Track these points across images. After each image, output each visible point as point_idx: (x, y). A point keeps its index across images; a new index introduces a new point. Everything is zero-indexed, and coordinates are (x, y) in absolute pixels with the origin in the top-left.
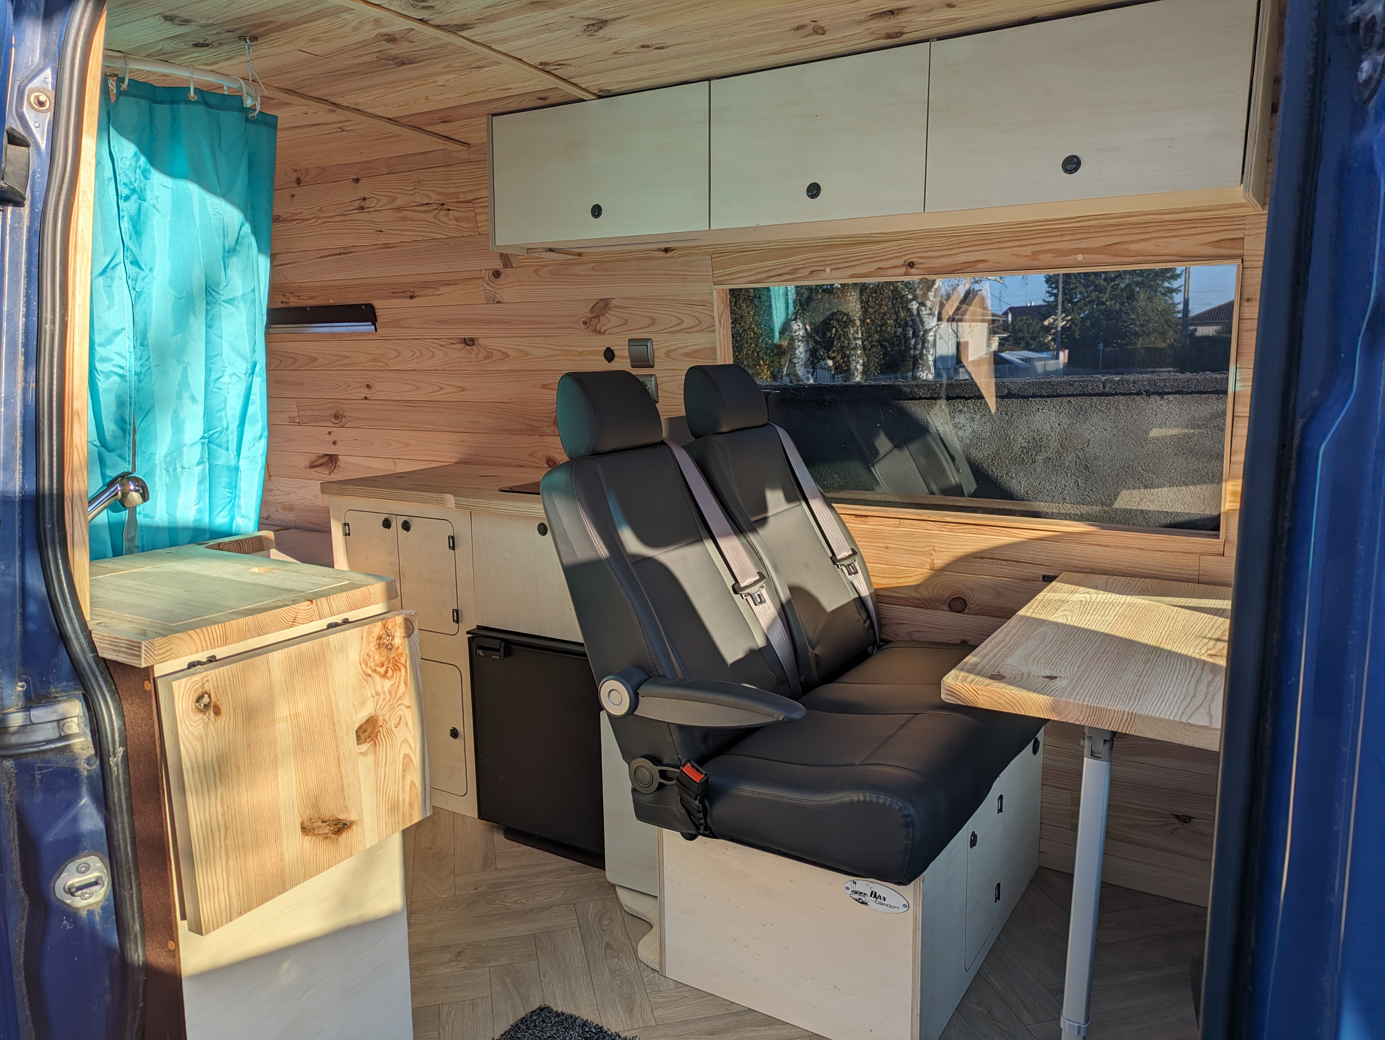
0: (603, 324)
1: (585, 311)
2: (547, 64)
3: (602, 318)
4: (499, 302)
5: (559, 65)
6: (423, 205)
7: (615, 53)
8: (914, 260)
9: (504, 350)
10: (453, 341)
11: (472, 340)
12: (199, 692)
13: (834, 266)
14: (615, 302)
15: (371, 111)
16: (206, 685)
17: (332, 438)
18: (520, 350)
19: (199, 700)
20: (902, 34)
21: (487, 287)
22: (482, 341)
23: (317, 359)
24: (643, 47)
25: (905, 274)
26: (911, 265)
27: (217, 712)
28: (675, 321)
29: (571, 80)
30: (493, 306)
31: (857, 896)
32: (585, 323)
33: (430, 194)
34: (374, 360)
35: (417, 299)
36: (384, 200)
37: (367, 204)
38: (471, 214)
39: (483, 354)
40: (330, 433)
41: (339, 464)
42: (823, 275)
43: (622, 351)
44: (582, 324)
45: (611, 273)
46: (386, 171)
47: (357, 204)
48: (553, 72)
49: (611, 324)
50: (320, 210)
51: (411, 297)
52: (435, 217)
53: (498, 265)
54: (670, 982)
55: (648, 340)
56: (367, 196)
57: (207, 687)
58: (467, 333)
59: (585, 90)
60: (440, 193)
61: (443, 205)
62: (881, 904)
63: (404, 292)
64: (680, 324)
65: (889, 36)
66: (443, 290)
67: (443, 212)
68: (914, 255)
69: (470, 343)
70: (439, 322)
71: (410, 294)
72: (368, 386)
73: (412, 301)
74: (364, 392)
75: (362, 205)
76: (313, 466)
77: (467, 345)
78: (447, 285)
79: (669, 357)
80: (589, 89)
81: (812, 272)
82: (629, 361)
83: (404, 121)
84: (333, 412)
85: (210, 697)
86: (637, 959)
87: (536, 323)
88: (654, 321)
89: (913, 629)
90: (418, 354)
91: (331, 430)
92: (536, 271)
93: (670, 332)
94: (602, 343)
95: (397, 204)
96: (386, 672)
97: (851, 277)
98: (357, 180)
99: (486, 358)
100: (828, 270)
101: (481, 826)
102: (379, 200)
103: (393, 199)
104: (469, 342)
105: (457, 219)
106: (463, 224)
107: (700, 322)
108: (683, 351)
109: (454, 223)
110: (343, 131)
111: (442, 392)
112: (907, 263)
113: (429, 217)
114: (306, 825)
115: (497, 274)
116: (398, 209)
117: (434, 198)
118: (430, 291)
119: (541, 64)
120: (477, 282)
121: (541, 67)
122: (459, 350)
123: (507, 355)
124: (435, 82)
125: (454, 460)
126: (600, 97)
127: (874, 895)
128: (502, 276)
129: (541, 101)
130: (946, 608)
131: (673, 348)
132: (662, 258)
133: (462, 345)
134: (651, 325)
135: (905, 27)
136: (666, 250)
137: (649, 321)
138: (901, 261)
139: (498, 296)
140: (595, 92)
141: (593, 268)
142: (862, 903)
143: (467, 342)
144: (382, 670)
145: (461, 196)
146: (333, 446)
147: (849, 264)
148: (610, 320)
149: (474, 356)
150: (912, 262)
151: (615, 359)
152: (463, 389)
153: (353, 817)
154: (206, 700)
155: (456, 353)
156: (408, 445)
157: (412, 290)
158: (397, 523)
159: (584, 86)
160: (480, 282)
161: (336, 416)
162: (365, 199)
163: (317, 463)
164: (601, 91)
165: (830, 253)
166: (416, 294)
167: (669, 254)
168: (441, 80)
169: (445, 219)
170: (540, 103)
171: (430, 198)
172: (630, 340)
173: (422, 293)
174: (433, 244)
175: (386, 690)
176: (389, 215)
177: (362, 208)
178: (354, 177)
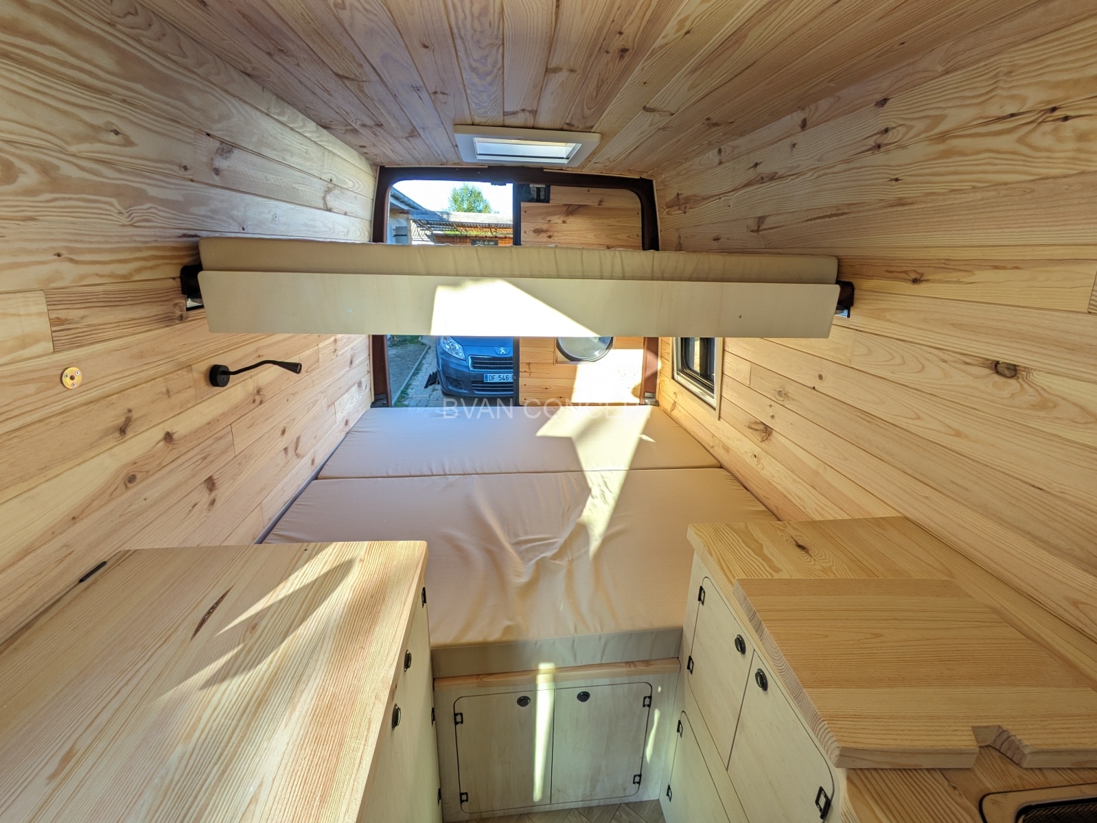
6: (1002, 119)
10: (968, 360)
11: (1014, 368)
17: (772, 411)
22: (1038, 377)
33: (1027, 91)
34: (835, 350)
35: (923, 286)
36: (922, 125)
37: (890, 137)
39: (1029, 397)
40: (771, 406)
41: (771, 437)
47: (871, 142)
51: (915, 281)
52: (1022, 140)
56: (892, 125)
58: (1008, 355)
60: (1057, 86)
63: (906, 272)
66: (980, 276)
67: (1050, 127)
69: (1007, 372)
70: (953, 325)
71: (913, 276)
72: (820, 377)
73: (916, 286)
74: (814, 383)
75: (879, 142)
76: (750, 427)
77: (998, 372)
78: (996, 267)
84: (779, 387)
90: (898, 360)
91: (773, 403)
95: (941, 129)
98: (883, 102)
102: (912, 128)
103: (938, 120)
104: (1005, 370)
105: (1081, 137)
113: (1006, 142)
116: (943, 137)
117: (1035, 97)
118: (954, 276)
122: (976, 377)
133: (987, 371)
143: (1000, 368)
146: (771, 419)
149: (1005, 394)
152: (958, 434)
155: (970, 378)
156: (847, 459)
157: (920, 270)
158: (753, 660)
161: (780, 393)
162: (886, 131)
163: (753, 426)
166: (925, 278)
169: (1046, 141)
173: (938, 277)
174: (993, 193)
176: (921, 150)
177: (879, 146)
178: (879, 97)
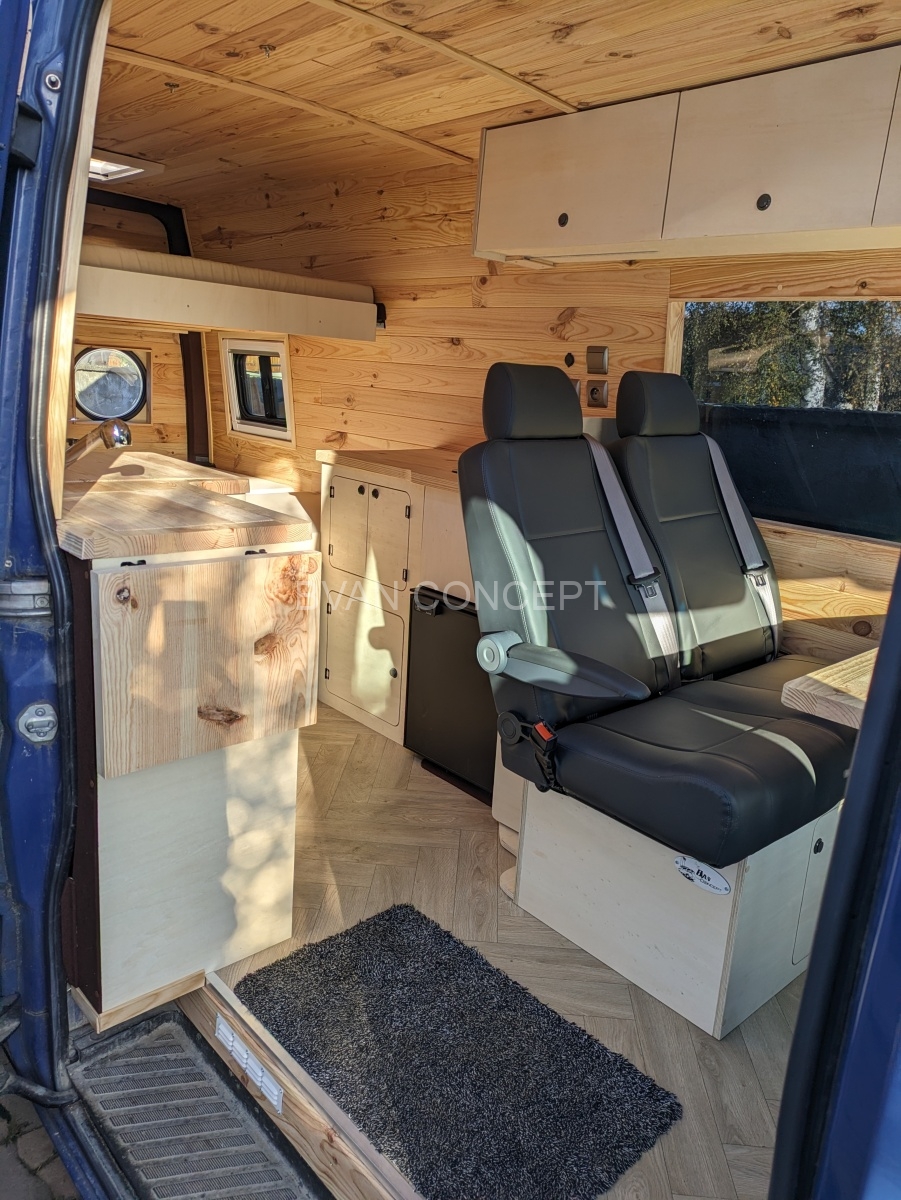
0: (568, 331)
1: (553, 318)
2: (526, 74)
3: (567, 325)
4: (483, 307)
5: (538, 75)
6: (431, 215)
7: (586, 62)
8: (867, 280)
9: (483, 351)
10: (443, 340)
11: (458, 340)
12: (121, 587)
13: (786, 284)
14: (580, 311)
15: (384, 124)
16: (127, 581)
17: (344, 418)
18: (496, 352)
19: (120, 592)
20: (875, 36)
21: (474, 292)
22: (466, 342)
23: (338, 350)
24: (611, 54)
25: (856, 295)
26: (863, 285)
27: (135, 605)
28: (631, 332)
29: (551, 92)
30: (477, 310)
31: (685, 872)
32: (552, 329)
33: (436, 205)
34: (381, 353)
35: (418, 301)
36: (401, 210)
37: (388, 213)
38: (468, 225)
39: (465, 353)
40: (343, 414)
41: (348, 440)
42: (774, 292)
43: (581, 357)
44: (550, 331)
45: (579, 283)
46: (404, 184)
47: (379, 213)
48: (534, 83)
49: (574, 332)
50: (351, 219)
51: (414, 299)
52: (439, 226)
53: (484, 271)
54: (521, 911)
55: (605, 348)
56: (387, 207)
57: (129, 584)
58: (454, 334)
59: (565, 102)
60: (445, 205)
61: (446, 215)
62: (705, 883)
63: (408, 294)
64: (634, 335)
65: (861, 39)
66: (440, 293)
67: (446, 223)
68: (868, 275)
69: (457, 343)
70: (433, 321)
71: (413, 296)
72: (375, 376)
73: (415, 302)
74: (371, 381)
75: (383, 215)
76: (328, 441)
77: (454, 344)
78: (443, 288)
79: (621, 365)
80: (569, 101)
81: (764, 288)
82: (586, 366)
83: (413, 134)
84: (347, 396)
85: (129, 592)
86: (498, 886)
87: (511, 327)
88: (612, 331)
89: (814, 646)
90: (415, 350)
91: (344, 411)
92: (516, 279)
93: (624, 342)
94: (564, 349)
95: (410, 214)
96: (288, 599)
97: (801, 295)
98: (381, 192)
99: (468, 356)
100: (780, 287)
101: (405, 753)
102: (397, 210)
103: (407, 210)
104: (455, 341)
105: (457, 229)
106: (461, 234)
107: (653, 333)
108: (635, 360)
109: (454, 232)
110: (366, 144)
111: (431, 385)
112: (860, 283)
113: (434, 226)
114: (202, 709)
115: (484, 281)
116: (411, 219)
117: (440, 209)
118: (430, 294)
119: (521, 74)
120: (467, 287)
121: (521, 77)
122: (447, 349)
123: (484, 355)
124: (432, 94)
125: (435, 446)
126: (580, 110)
127: (700, 873)
128: (488, 283)
129: (526, 115)
130: (851, 630)
131: (626, 356)
132: (626, 270)
133: (450, 344)
134: (610, 333)
135: (877, 27)
136: (631, 263)
137: (607, 330)
138: (854, 281)
139: (483, 301)
140: (575, 104)
141: (565, 278)
142: (689, 878)
144: (284, 597)
145: (461, 207)
146: (344, 425)
147: (802, 282)
148: (574, 328)
149: (457, 354)
150: (865, 282)
151: (575, 364)
152: (447, 384)
153: (244, 711)
154: (126, 594)
155: (444, 351)
156: (400, 429)
157: (415, 292)
158: (369, 490)
159: (564, 98)
160: (469, 287)
161: (349, 400)
162: (386, 209)
163: (331, 438)
164: (580, 104)
165: (784, 270)
166: (418, 296)
167: (633, 267)
168: (437, 91)
169: (447, 229)
170: (527, 116)
171: (436, 208)
172: (589, 348)
173: (423, 296)
174: (435, 251)
175: (286, 614)
176: (403, 224)
177: (384, 217)
178: (379, 189)
